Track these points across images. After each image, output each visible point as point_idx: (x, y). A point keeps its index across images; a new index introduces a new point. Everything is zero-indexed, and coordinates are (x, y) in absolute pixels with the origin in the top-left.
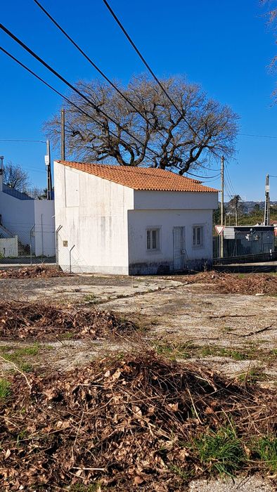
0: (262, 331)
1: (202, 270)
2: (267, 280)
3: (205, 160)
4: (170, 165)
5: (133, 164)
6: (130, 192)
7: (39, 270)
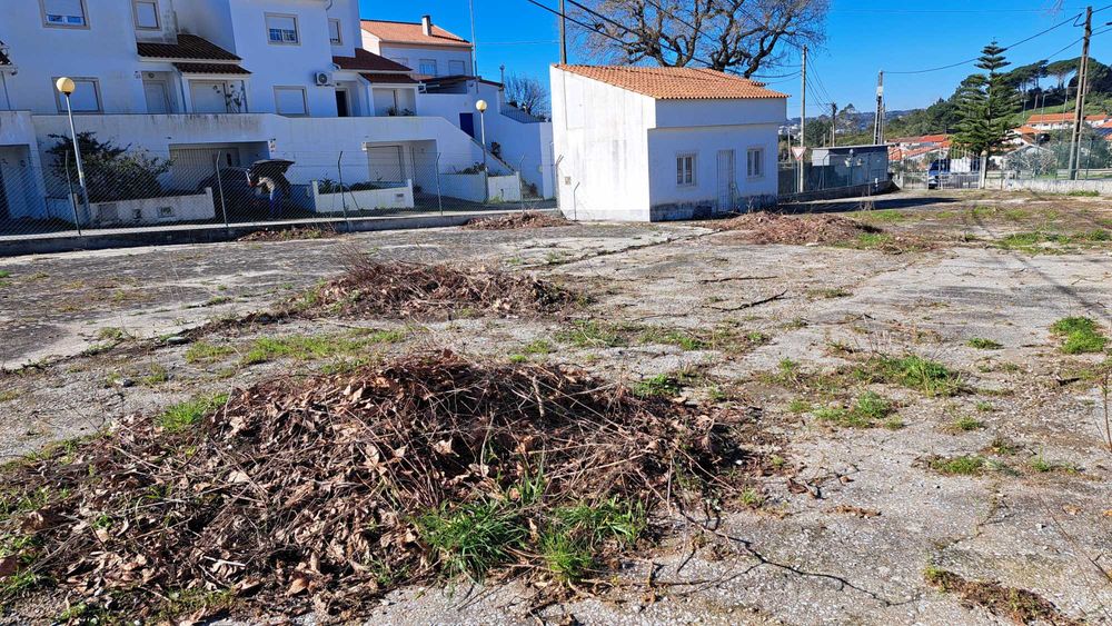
0: (765, 301)
1: (745, 212)
2: (829, 222)
3: (783, 54)
4: (733, 64)
5: (680, 64)
6: (649, 104)
7: (527, 218)
